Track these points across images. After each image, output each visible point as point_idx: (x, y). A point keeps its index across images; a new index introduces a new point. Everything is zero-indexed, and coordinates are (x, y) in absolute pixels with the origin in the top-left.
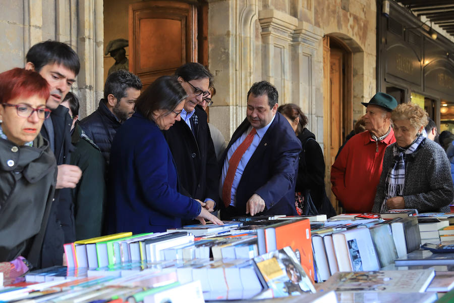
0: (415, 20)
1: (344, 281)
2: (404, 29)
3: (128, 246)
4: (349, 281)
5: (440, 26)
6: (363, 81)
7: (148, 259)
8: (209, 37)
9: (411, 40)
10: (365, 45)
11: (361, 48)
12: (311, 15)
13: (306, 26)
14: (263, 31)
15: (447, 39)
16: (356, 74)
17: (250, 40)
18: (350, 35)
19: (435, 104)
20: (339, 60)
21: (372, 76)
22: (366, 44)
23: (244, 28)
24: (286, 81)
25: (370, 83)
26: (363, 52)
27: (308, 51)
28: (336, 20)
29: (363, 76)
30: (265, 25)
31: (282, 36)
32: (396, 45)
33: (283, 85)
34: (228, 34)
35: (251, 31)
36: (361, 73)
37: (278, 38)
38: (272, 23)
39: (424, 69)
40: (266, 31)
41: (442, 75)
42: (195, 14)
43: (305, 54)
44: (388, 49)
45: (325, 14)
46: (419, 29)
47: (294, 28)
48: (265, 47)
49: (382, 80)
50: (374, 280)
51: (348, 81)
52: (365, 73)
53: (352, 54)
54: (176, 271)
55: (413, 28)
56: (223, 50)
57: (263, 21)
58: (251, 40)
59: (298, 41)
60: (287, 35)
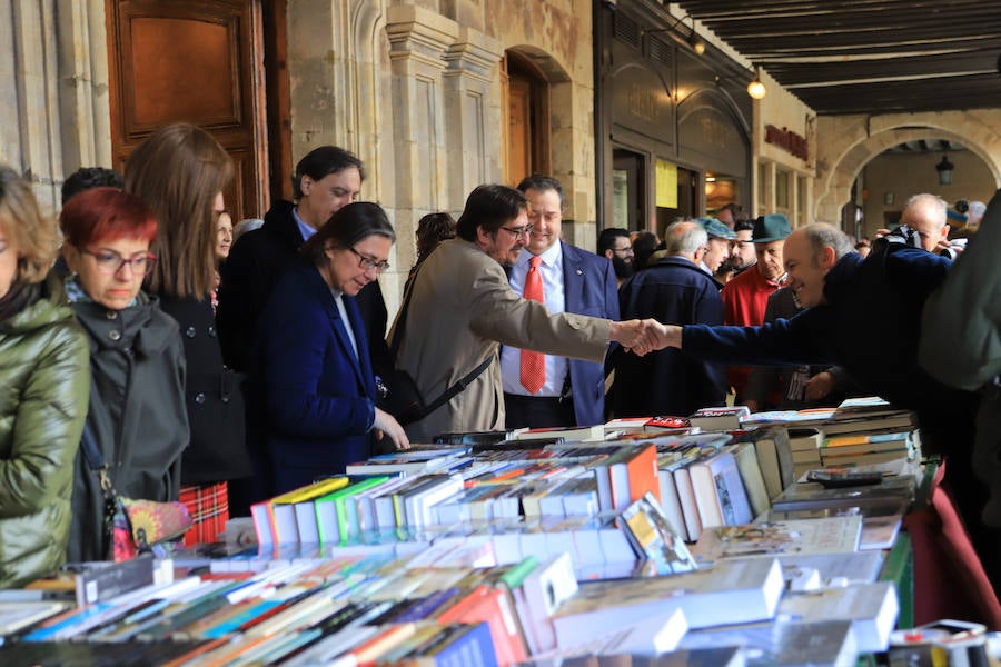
0: (659, 13)
1: (727, 541)
2: (642, 33)
3: (372, 503)
4: (736, 540)
5: (704, 24)
6: (571, 141)
7: (410, 523)
8: (290, 63)
9: (655, 54)
10: (573, 70)
11: (566, 74)
12: (479, 13)
13: (473, 36)
14: (393, 49)
15: (715, 48)
16: (557, 127)
17: (374, 70)
18: (547, 49)
19: (697, 180)
20: (524, 98)
21: (586, 129)
22: (576, 67)
23: (361, 44)
24: (438, 150)
25: (585, 144)
26: (570, 81)
27: (474, 87)
28: (522, 21)
29: (571, 132)
30: (398, 37)
31: (431, 59)
32: (628, 65)
33: (433, 157)
34: (330, 57)
35: (374, 49)
36: (567, 125)
37: (423, 63)
38: (412, 34)
39: (677, 110)
40: (398, 50)
41: (708, 120)
42: (257, 13)
43: (470, 94)
44: (614, 75)
45: (503, 8)
46: (670, 33)
47: (450, 41)
48: (399, 80)
49: (607, 138)
50: (774, 537)
51: (542, 141)
52: (575, 125)
53: (549, 85)
54: (492, 541)
55: (657, 30)
56: (320, 90)
57: (393, 29)
58: (376, 68)
59: (456, 67)
60: (438, 55)
